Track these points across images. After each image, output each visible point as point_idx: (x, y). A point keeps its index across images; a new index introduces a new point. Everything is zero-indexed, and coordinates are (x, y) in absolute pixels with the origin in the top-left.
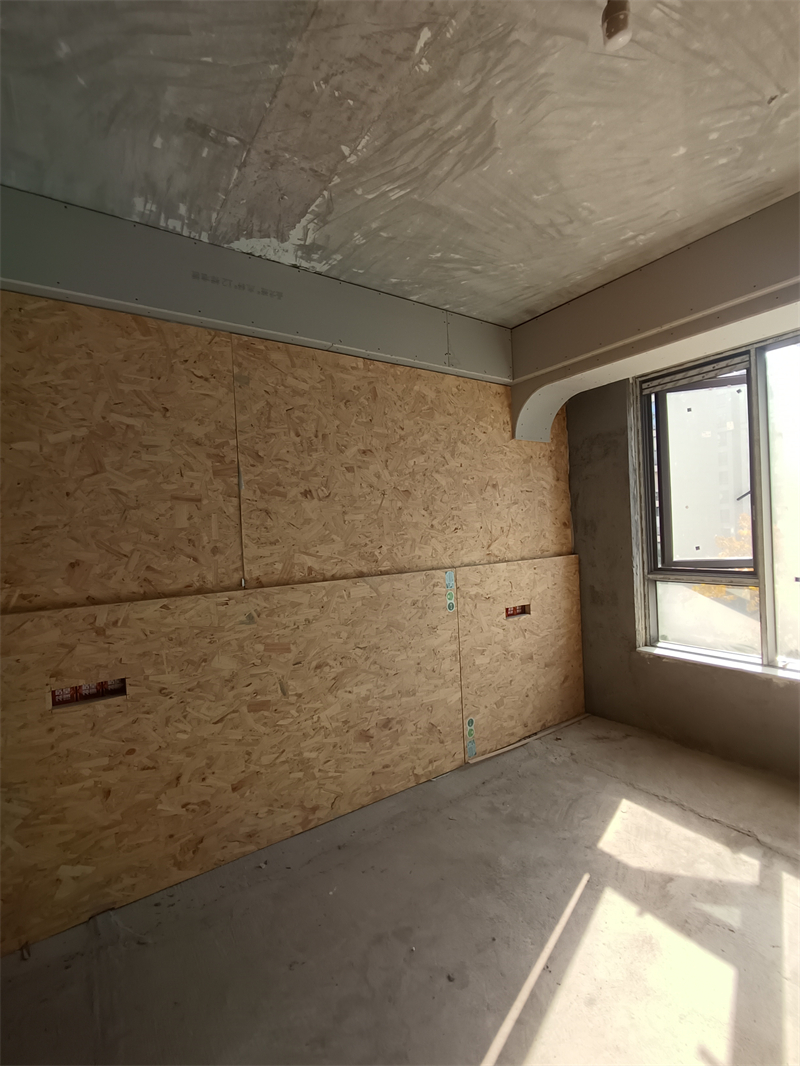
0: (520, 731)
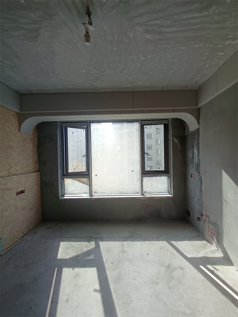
0: (21, 235)
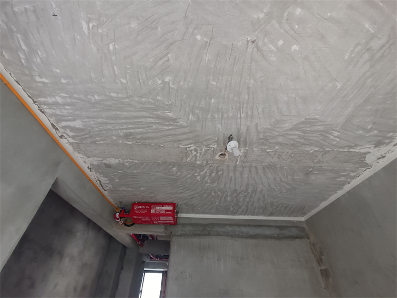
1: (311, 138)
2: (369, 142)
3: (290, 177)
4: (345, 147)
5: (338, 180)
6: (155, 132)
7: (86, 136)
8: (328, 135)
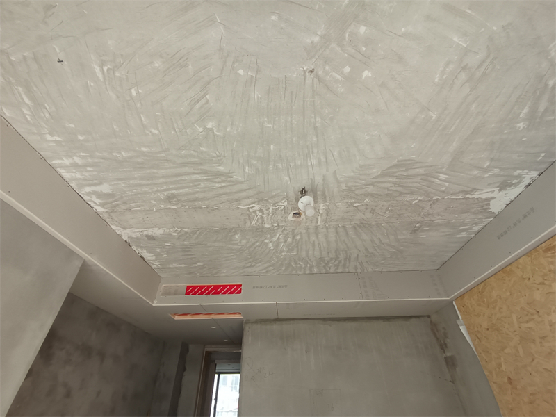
1: (410, 185)
2: (489, 184)
3: (392, 237)
4: (459, 192)
5: (458, 236)
6: (205, 191)
7: (118, 202)
8: (433, 179)
